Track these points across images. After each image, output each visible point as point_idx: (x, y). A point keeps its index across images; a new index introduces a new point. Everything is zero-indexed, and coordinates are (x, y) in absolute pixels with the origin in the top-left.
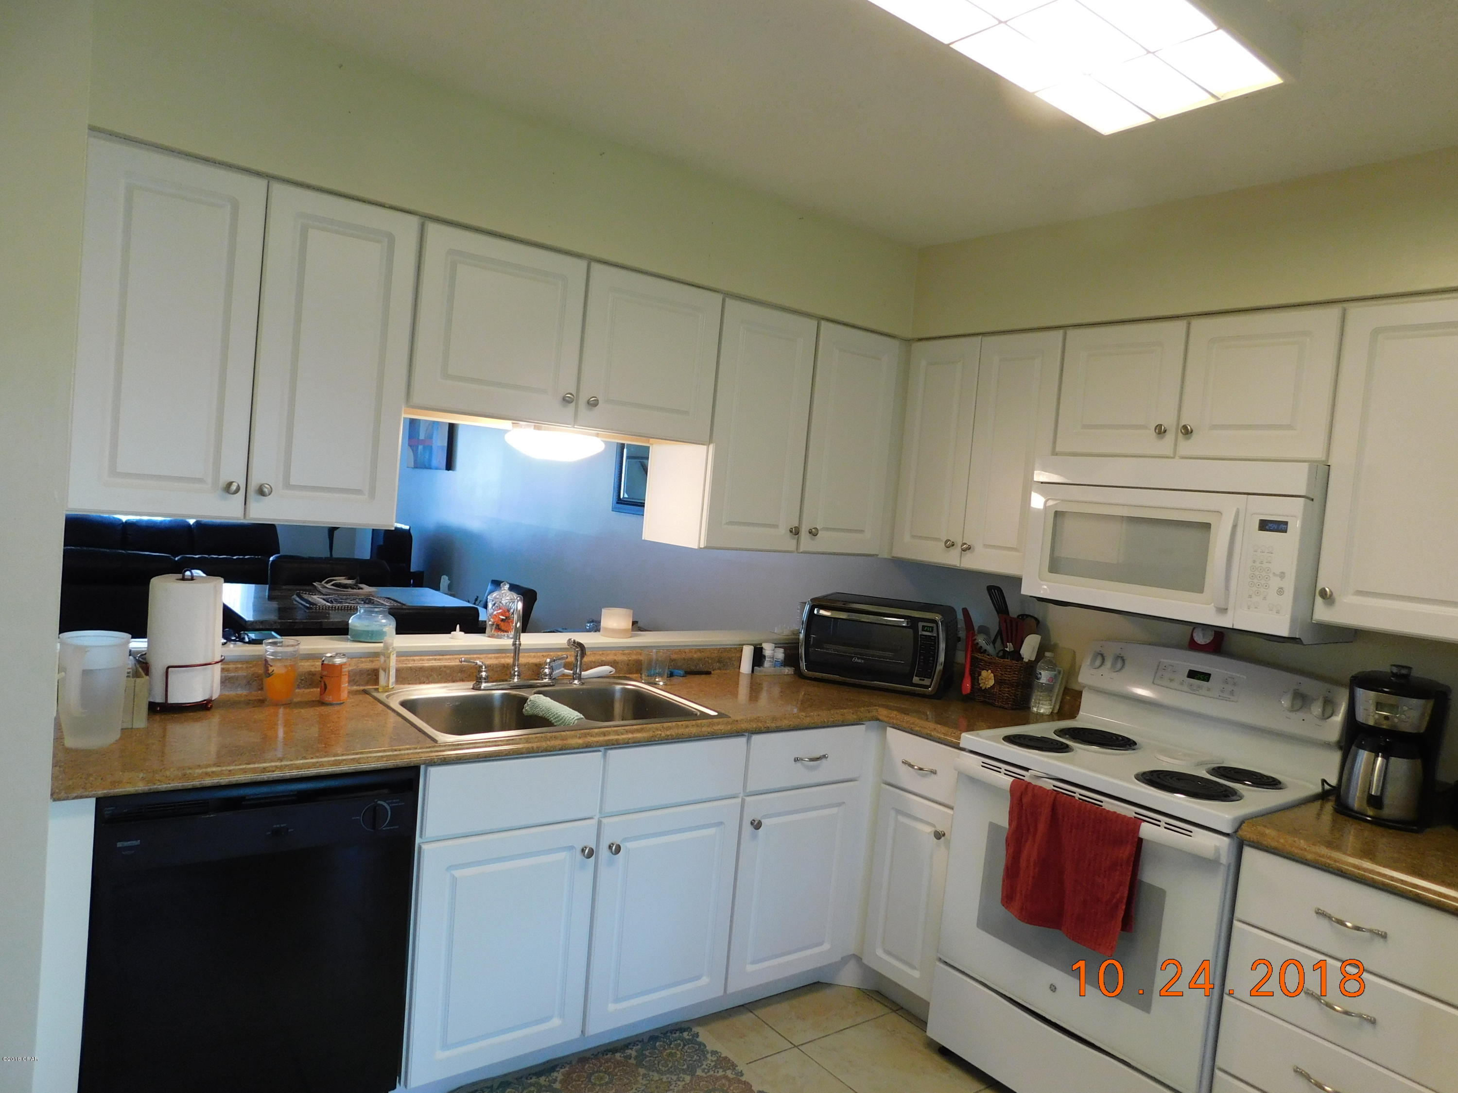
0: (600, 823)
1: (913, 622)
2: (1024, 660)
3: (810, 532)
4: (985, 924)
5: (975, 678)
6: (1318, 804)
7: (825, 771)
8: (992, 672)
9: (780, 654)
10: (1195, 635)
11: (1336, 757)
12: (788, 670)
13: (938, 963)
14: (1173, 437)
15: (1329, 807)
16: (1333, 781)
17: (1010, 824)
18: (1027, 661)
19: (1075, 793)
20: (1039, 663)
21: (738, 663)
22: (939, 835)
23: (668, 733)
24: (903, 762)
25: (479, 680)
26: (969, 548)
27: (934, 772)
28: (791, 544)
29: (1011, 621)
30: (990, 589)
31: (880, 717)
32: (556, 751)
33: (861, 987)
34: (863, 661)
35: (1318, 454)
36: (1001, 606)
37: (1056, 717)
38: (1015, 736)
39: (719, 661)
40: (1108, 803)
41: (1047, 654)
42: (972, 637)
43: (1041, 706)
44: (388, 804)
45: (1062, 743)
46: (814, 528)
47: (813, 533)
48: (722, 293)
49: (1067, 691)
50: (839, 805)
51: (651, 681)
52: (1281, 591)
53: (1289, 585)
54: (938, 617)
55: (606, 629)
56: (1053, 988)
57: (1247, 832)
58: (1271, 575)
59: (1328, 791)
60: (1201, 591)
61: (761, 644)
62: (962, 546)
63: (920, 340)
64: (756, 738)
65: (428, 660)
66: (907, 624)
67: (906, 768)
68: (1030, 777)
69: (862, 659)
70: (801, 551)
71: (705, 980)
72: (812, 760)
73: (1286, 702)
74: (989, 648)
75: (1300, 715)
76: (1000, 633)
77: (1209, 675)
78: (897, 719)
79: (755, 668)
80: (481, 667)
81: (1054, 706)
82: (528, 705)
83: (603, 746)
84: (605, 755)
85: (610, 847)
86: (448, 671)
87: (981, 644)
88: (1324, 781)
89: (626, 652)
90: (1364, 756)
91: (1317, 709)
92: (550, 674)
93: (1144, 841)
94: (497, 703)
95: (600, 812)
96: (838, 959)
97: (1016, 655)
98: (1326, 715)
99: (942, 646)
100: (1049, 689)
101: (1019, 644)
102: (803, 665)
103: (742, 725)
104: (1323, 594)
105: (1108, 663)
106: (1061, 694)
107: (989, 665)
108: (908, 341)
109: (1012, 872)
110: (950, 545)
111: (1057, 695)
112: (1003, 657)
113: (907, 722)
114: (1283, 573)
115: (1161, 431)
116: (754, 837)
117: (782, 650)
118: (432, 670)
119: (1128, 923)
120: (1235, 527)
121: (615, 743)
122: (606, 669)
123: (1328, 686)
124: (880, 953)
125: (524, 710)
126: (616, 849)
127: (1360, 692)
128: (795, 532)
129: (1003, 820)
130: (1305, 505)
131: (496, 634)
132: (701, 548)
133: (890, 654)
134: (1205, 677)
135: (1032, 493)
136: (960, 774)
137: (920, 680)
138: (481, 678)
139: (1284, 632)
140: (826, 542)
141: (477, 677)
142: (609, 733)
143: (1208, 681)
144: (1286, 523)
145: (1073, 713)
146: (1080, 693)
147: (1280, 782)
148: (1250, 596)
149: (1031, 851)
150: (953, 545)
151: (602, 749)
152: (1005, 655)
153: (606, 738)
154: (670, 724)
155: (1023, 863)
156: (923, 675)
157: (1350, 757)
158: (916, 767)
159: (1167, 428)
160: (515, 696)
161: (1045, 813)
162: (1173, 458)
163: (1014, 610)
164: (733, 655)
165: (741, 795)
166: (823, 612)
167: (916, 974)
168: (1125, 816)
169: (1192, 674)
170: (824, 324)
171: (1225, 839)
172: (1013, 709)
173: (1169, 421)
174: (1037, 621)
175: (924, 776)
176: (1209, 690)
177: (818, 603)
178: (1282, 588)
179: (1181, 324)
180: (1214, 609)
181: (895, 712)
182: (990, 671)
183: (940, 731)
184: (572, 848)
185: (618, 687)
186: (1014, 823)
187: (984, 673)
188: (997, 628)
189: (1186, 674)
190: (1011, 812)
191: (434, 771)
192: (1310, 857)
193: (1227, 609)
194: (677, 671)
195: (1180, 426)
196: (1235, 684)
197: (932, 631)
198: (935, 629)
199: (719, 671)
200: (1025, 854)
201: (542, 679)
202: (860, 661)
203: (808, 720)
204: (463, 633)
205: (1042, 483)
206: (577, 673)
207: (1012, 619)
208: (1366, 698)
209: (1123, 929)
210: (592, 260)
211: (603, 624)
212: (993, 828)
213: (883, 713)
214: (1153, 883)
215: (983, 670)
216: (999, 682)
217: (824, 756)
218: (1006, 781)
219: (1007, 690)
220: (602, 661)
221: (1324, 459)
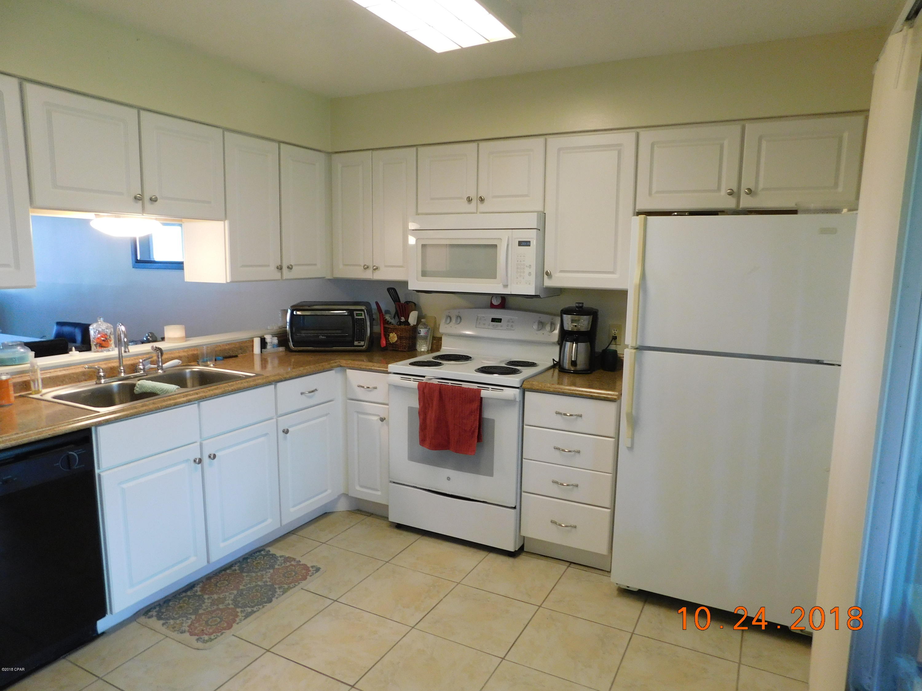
0: (201, 445)
1: (351, 312)
2: (411, 325)
3: (288, 267)
4: (412, 458)
5: (387, 339)
6: (552, 370)
7: (317, 398)
8: (396, 334)
9: (275, 341)
10: (492, 301)
11: (557, 348)
12: (282, 349)
13: (390, 484)
14: (476, 202)
15: (557, 371)
16: (557, 359)
17: (420, 404)
18: (412, 325)
19: (448, 383)
20: (419, 326)
21: (252, 349)
22: (382, 420)
23: (232, 388)
24: (358, 386)
25: (99, 378)
26: (377, 268)
27: (375, 388)
28: (277, 276)
29: (402, 305)
30: (389, 290)
31: (342, 365)
32: (172, 406)
33: (349, 510)
34: (325, 337)
35: (541, 209)
36: (395, 298)
37: (430, 352)
38: (415, 362)
39: (241, 349)
40: (465, 384)
41: (423, 320)
42: (383, 317)
43: (422, 347)
44: (75, 453)
45: (438, 362)
46: (290, 265)
47: (290, 268)
48: (221, 128)
49: (434, 338)
50: (326, 415)
51: (206, 364)
52: (530, 274)
53: (533, 270)
54: (363, 308)
55: (169, 339)
56: (449, 479)
57: (526, 385)
58: (525, 267)
59: (556, 364)
60: (495, 277)
61: (263, 336)
62: (373, 267)
63: (336, 153)
64: (279, 385)
65: (60, 371)
66: (348, 313)
67: (359, 388)
68: (426, 380)
69: (325, 336)
70: (284, 279)
71: (270, 521)
72: (310, 392)
73: (535, 327)
74: (393, 321)
75: (541, 332)
76: (397, 313)
77: (501, 319)
78: (352, 364)
79: (263, 350)
80: (99, 370)
81: (429, 346)
82: (137, 387)
83: (197, 400)
84: (199, 406)
85: (210, 457)
86: (75, 376)
87: (388, 320)
88: (554, 360)
89: (186, 350)
90: (568, 344)
91: (548, 328)
92: (144, 369)
93: (483, 399)
94: (116, 390)
95: (201, 437)
96: (336, 497)
97: (407, 323)
98: (552, 330)
99: (368, 323)
100: (425, 338)
101: (407, 317)
102: (291, 344)
103: (271, 378)
104: (547, 273)
105: (454, 321)
106: (431, 339)
107: (394, 330)
108: (329, 154)
109: (423, 428)
110: (366, 268)
111: (430, 339)
112: (400, 325)
113: (358, 364)
114: (530, 265)
115: (469, 200)
116: (285, 438)
117: (276, 338)
118: (64, 376)
119: (480, 438)
120: (508, 245)
121: (205, 397)
122: (176, 362)
123: (551, 317)
124: (358, 488)
125: (135, 391)
126: (213, 457)
127: (565, 316)
128: (280, 268)
129: (416, 404)
130: (537, 234)
131: (100, 349)
132: (228, 283)
133: (340, 331)
134: (499, 320)
135: (409, 235)
136: (389, 385)
137: (358, 343)
138: (100, 376)
139: (533, 294)
140: (298, 272)
141: (97, 376)
142: (199, 393)
143: (501, 322)
144: (529, 242)
145: (438, 348)
146: (440, 339)
147: (536, 364)
148: (517, 278)
149: (432, 415)
150: (368, 268)
151: (196, 402)
152: (401, 323)
153: (199, 395)
154: (232, 383)
155: (428, 422)
156: (359, 340)
157: (563, 346)
158: (365, 387)
159: (472, 198)
160: (127, 384)
161: (436, 394)
162: (477, 213)
163: (403, 300)
164: (249, 344)
165: (275, 417)
166: (299, 313)
167: (379, 493)
168: (473, 389)
169: (494, 320)
170: (282, 145)
171: (517, 390)
172: (409, 351)
173: (473, 195)
174: (415, 304)
175: (370, 391)
176: (501, 326)
177: (294, 308)
178: (530, 273)
179: (475, 145)
180: (502, 286)
181: (350, 361)
182: (394, 333)
183: (376, 366)
184: (187, 460)
185: (188, 371)
186: (422, 404)
187: (391, 335)
188: (395, 311)
189: (491, 320)
190: (419, 399)
191: (101, 429)
192: (551, 390)
193: (508, 285)
194: (218, 357)
195: (479, 196)
196: (513, 322)
197: (362, 316)
198: (363, 315)
199: (241, 355)
200: (428, 417)
201: (139, 372)
202: (323, 337)
203: (305, 371)
204: (78, 352)
205: (413, 230)
206: (160, 366)
207: (402, 304)
208: (567, 318)
209: (477, 442)
210: (140, 109)
211: (166, 335)
212: (411, 409)
213: (343, 362)
214: (489, 417)
215: (390, 333)
216: (399, 338)
217: (316, 390)
218: (414, 384)
219: (404, 341)
220: (172, 357)
221: (543, 210)
